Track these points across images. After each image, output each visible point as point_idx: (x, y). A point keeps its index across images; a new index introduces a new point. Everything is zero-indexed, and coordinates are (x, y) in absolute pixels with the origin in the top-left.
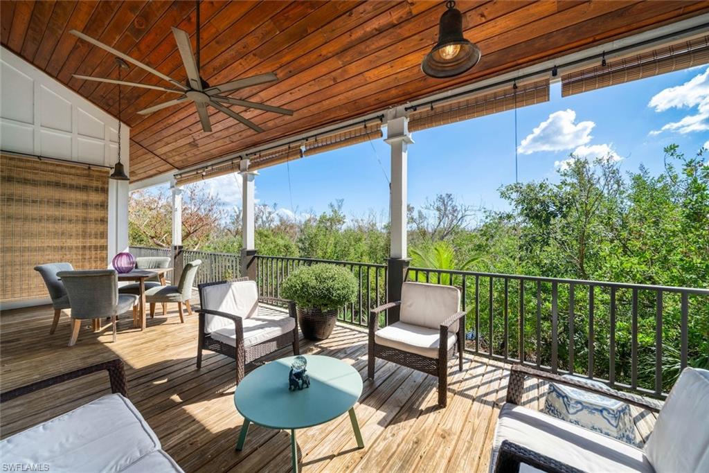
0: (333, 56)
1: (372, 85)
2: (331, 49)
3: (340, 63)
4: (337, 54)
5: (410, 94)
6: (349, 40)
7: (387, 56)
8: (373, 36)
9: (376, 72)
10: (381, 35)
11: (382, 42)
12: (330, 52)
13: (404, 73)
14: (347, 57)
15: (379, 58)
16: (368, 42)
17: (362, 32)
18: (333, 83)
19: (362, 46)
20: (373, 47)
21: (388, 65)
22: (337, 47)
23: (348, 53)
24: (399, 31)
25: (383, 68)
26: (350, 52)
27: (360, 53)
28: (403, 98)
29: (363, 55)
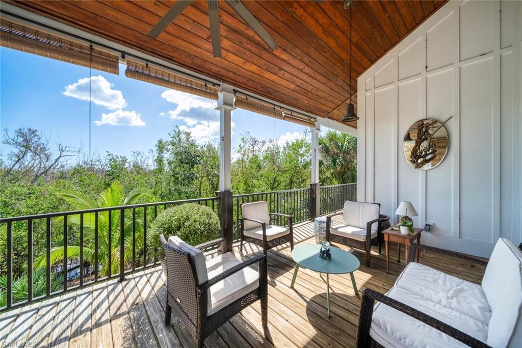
0: (226, 26)
1: (226, 62)
2: (230, 21)
3: (225, 34)
4: (230, 28)
5: (236, 82)
6: (244, 30)
7: (248, 56)
8: (254, 42)
9: (235, 58)
10: (256, 46)
11: (254, 49)
12: (227, 22)
13: (244, 70)
14: (232, 35)
15: (244, 54)
16: (249, 42)
17: (253, 35)
18: (205, 38)
19: (245, 40)
20: (249, 46)
21: (243, 61)
22: (234, 25)
23: (235, 35)
24: (263, 52)
25: (241, 59)
26: (237, 36)
27: (240, 42)
28: (231, 81)
29: (240, 44)
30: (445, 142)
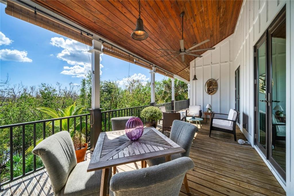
30: (216, 84)
